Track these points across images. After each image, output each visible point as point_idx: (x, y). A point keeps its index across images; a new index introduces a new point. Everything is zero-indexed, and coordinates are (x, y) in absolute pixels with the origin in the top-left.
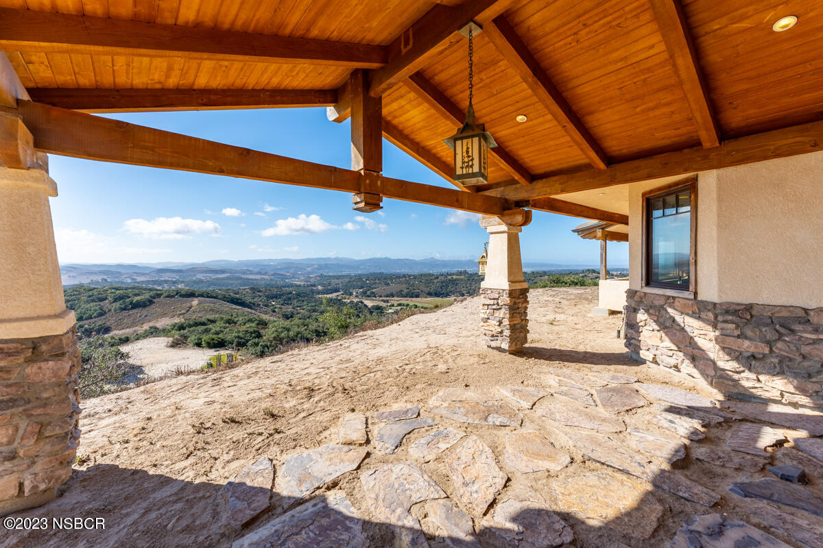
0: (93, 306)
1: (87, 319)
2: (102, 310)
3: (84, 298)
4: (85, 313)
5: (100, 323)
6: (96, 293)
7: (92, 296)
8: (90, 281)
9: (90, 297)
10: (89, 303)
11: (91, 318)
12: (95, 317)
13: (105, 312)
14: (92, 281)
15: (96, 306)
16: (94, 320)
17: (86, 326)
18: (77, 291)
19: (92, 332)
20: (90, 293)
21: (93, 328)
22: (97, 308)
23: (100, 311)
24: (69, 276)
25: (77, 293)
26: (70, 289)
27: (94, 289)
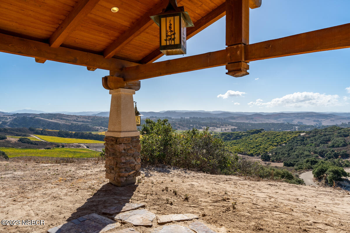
0: (341, 139)
1: (336, 147)
2: (345, 142)
3: (336, 134)
4: (335, 143)
5: (343, 151)
6: (342, 131)
7: (340, 133)
8: (341, 124)
9: (339, 133)
10: (338, 137)
11: (339, 147)
12: (341, 147)
13: (347, 144)
14: (343, 123)
15: (342, 139)
16: (340, 148)
17: (336, 151)
18: (332, 129)
19: (339, 155)
20: (340, 131)
21: (339, 153)
22: (342, 141)
23: (344, 143)
24: (331, 120)
25: (332, 130)
26: (329, 128)
27: (342, 128)
